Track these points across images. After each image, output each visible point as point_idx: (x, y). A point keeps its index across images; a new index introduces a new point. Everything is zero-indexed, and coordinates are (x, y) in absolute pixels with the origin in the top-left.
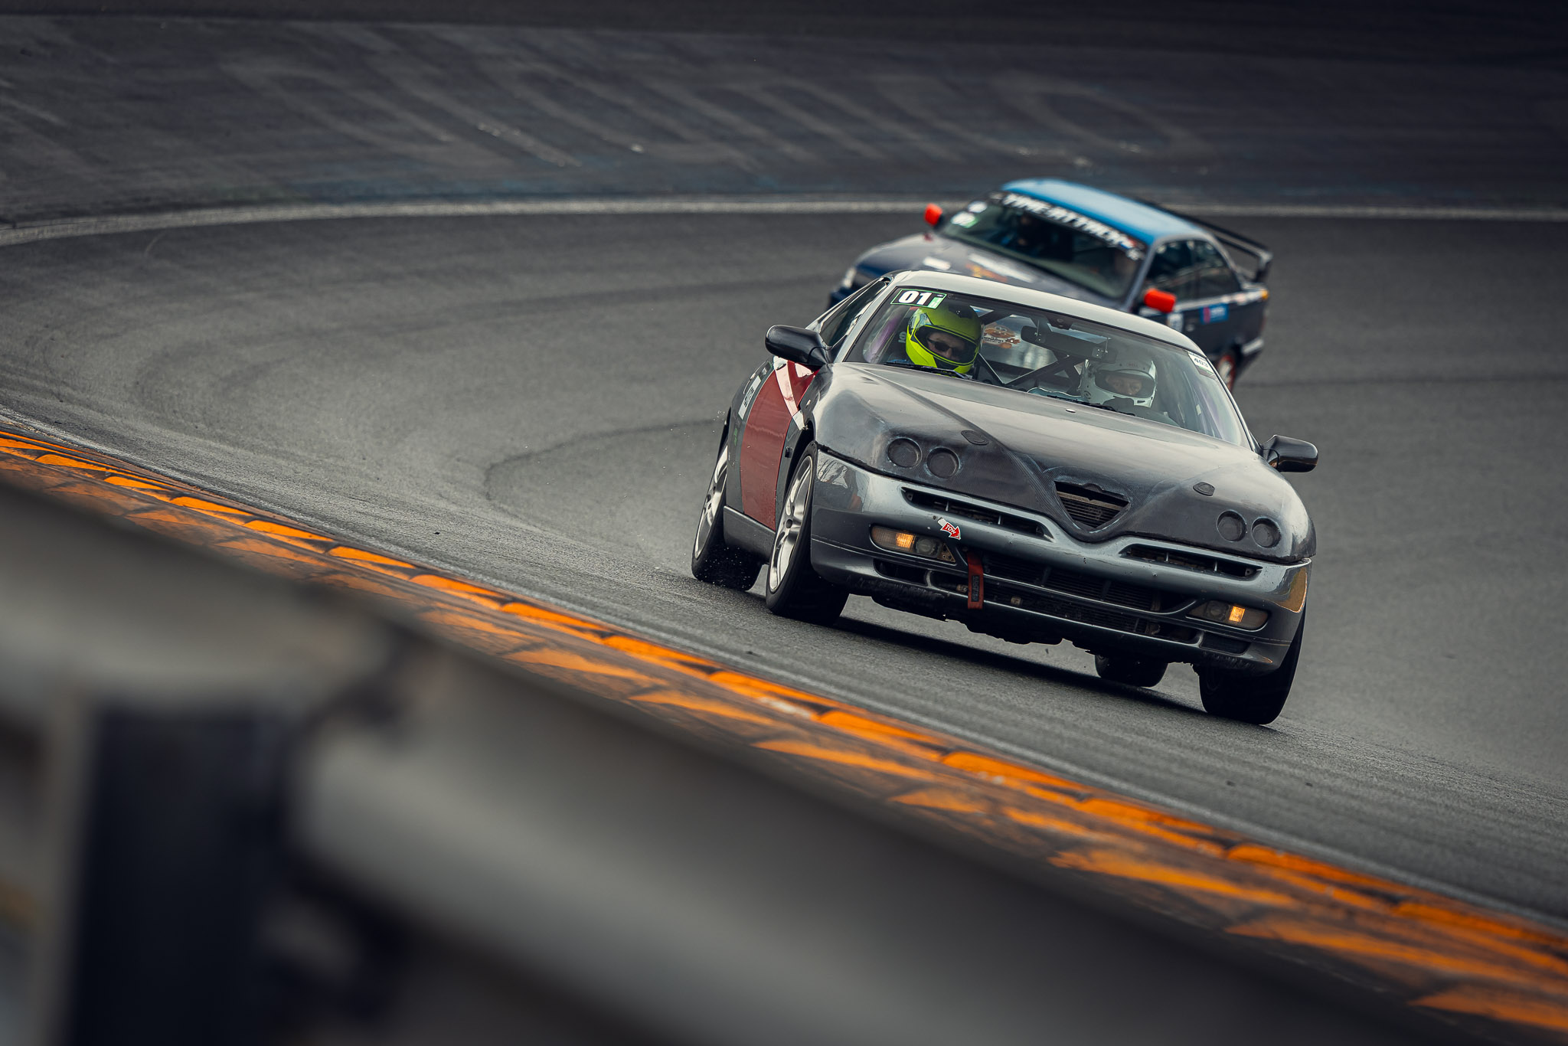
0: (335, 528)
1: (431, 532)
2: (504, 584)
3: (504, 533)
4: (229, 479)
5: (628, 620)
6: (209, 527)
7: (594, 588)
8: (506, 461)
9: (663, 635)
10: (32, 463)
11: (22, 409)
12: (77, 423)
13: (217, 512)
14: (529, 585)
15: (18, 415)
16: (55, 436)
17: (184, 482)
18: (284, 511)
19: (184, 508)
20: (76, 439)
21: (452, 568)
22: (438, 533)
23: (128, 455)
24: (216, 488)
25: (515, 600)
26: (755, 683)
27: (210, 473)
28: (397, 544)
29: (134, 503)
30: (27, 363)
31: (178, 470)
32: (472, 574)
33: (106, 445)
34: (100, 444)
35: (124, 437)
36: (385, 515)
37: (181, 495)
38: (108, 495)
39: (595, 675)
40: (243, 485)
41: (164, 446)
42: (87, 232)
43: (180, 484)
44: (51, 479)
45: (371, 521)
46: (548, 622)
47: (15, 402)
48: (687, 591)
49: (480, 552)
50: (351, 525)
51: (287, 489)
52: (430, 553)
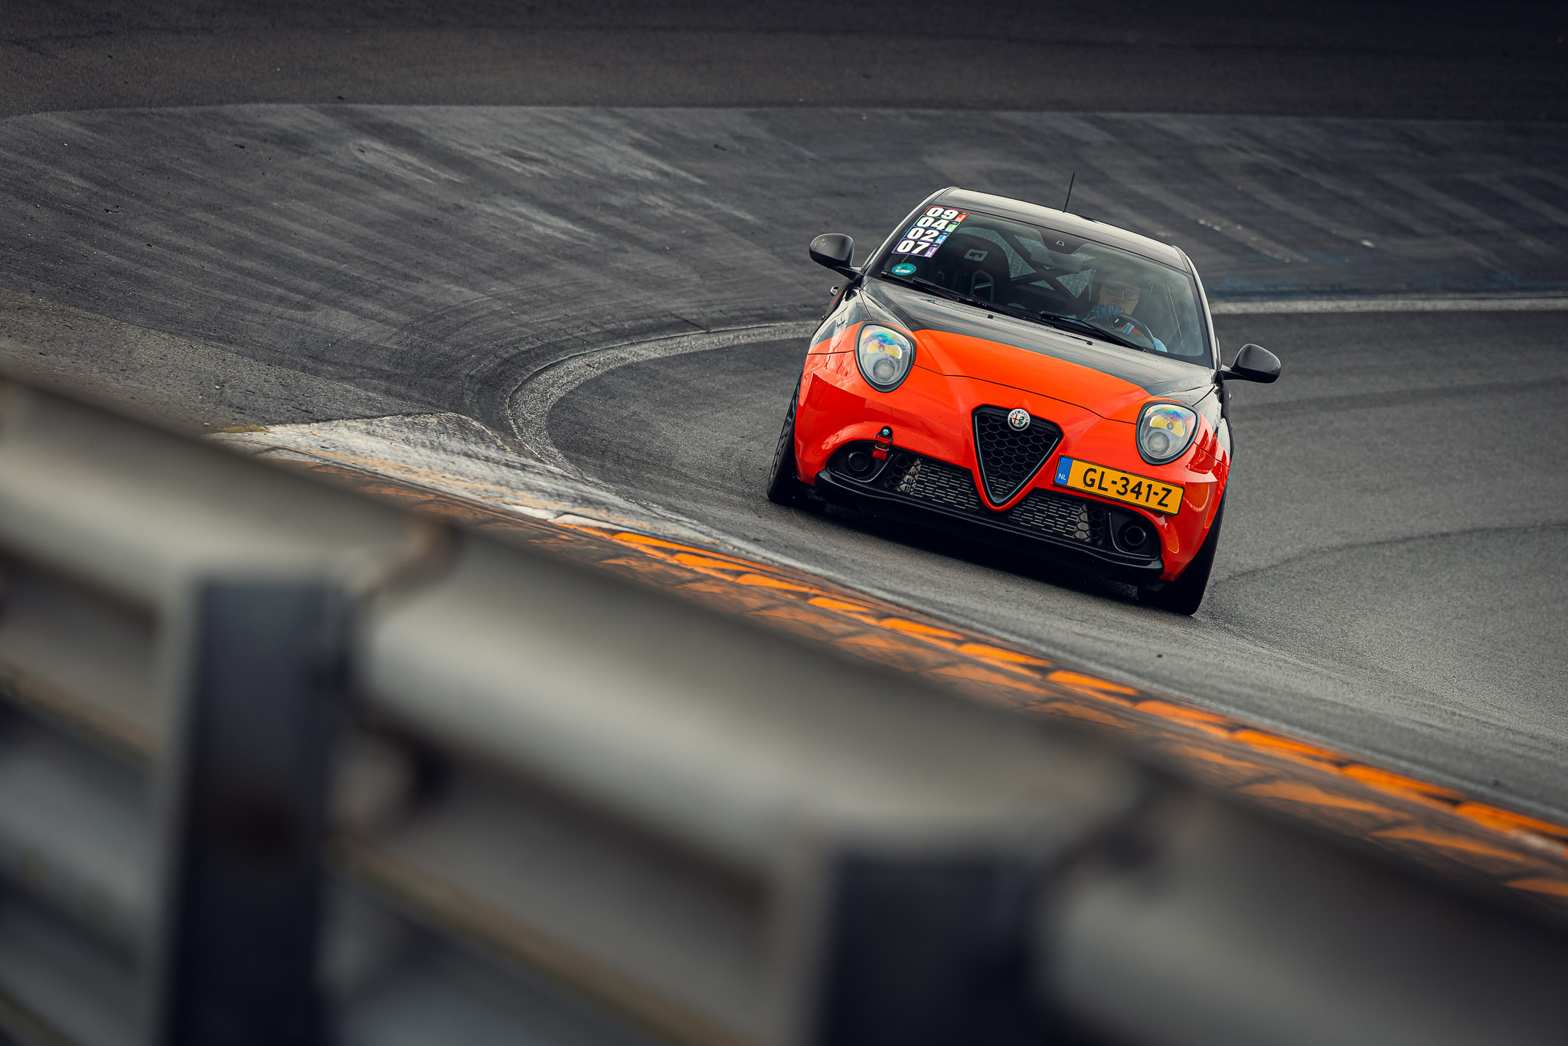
0: (1051, 651)
1: (1154, 655)
2: (1233, 710)
3: (1231, 655)
4: (938, 598)
5: (1366, 747)
6: (919, 652)
7: (1328, 714)
8: (1230, 577)
9: (1404, 764)
10: (732, 584)
11: (719, 526)
12: (778, 540)
13: (927, 635)
14: (1259, 711)
15: (715, 533)
16: (755, 554)
17: (891, 602)
18: (998, 633)
19: (893, 631)
20: (778, 558)
21: (1177, 693)
22: (1160, 656)
23: (831, 574)
24: (926, 609)
25: (1245, 727)
26: (1505, 816)
27: (917, 593)
28: (1119, 668)
29: (842, 627)
30: (723, 476)
31: (884, 590)
32: (1198, 700)
33: (808, 563)
34: (802, 562)
35: (826, 555)
36: (1104, 636)
37: (889, 616)
38: (813, 619)
39: (1333, 809)
40: (953, 605)
41: (870, 564)
42: (784, 337)
43: (886, 605)
44: (752, 602)
45: (1089, 642)
46: (1280, 751)
47: (711, 518)
48: (1427, 716)
49: (1206, 676)
50: (1068, 647)
51: (1000, 609)
52: (1153, 678)
